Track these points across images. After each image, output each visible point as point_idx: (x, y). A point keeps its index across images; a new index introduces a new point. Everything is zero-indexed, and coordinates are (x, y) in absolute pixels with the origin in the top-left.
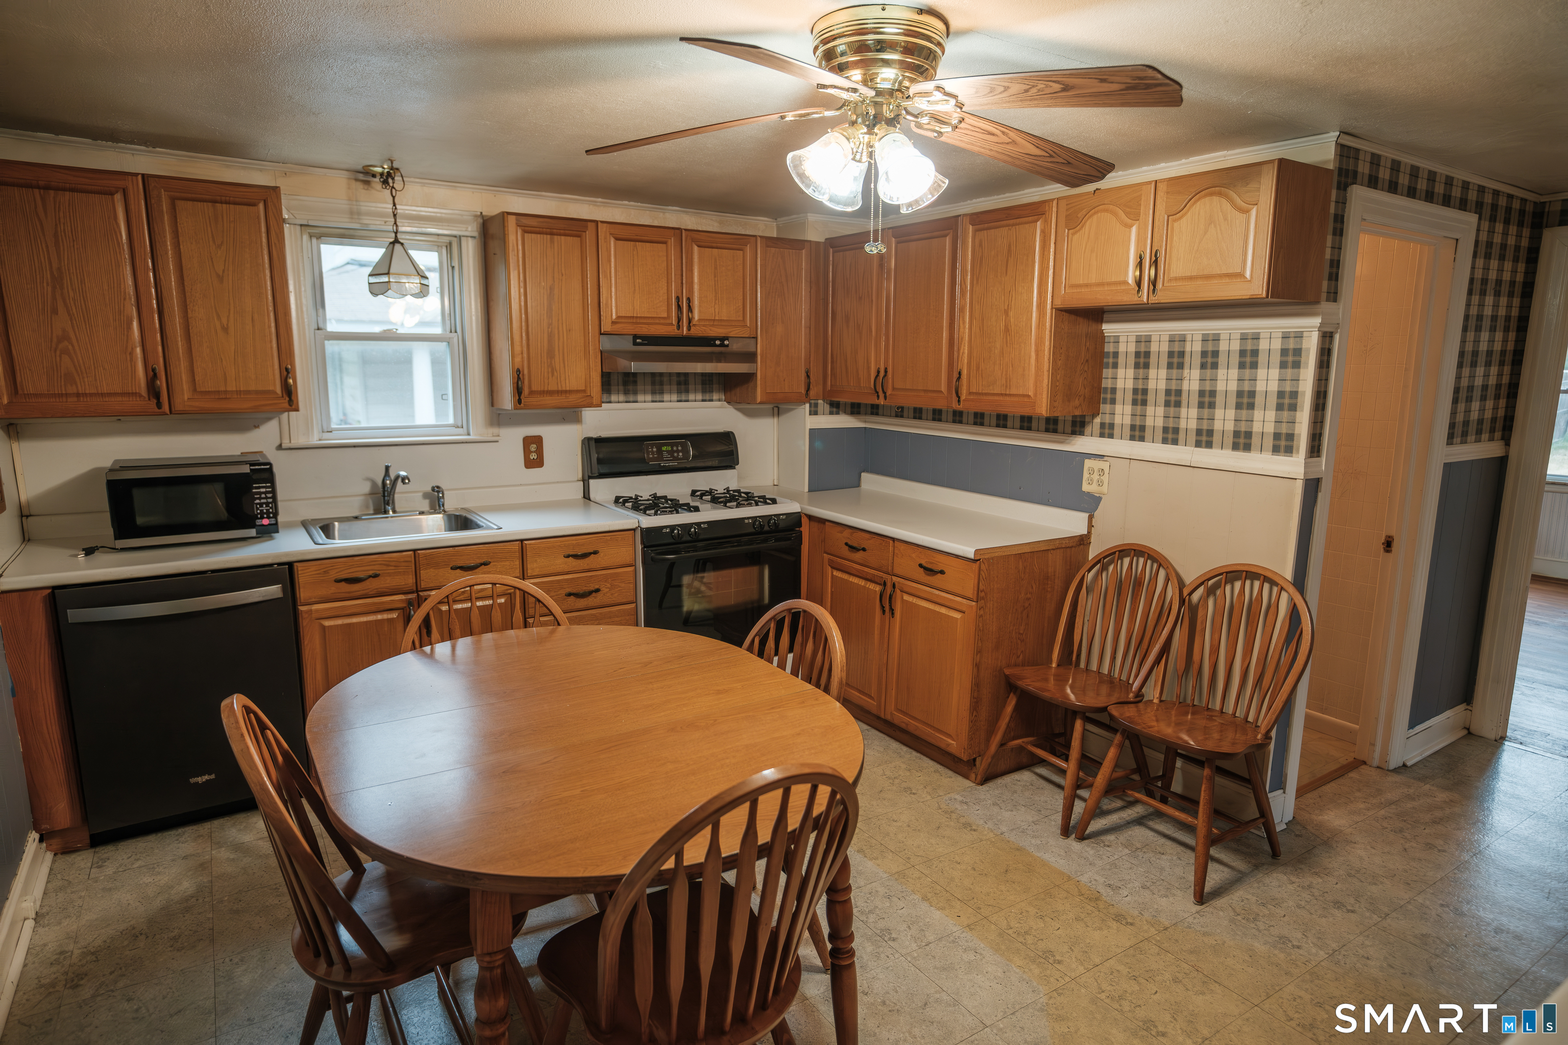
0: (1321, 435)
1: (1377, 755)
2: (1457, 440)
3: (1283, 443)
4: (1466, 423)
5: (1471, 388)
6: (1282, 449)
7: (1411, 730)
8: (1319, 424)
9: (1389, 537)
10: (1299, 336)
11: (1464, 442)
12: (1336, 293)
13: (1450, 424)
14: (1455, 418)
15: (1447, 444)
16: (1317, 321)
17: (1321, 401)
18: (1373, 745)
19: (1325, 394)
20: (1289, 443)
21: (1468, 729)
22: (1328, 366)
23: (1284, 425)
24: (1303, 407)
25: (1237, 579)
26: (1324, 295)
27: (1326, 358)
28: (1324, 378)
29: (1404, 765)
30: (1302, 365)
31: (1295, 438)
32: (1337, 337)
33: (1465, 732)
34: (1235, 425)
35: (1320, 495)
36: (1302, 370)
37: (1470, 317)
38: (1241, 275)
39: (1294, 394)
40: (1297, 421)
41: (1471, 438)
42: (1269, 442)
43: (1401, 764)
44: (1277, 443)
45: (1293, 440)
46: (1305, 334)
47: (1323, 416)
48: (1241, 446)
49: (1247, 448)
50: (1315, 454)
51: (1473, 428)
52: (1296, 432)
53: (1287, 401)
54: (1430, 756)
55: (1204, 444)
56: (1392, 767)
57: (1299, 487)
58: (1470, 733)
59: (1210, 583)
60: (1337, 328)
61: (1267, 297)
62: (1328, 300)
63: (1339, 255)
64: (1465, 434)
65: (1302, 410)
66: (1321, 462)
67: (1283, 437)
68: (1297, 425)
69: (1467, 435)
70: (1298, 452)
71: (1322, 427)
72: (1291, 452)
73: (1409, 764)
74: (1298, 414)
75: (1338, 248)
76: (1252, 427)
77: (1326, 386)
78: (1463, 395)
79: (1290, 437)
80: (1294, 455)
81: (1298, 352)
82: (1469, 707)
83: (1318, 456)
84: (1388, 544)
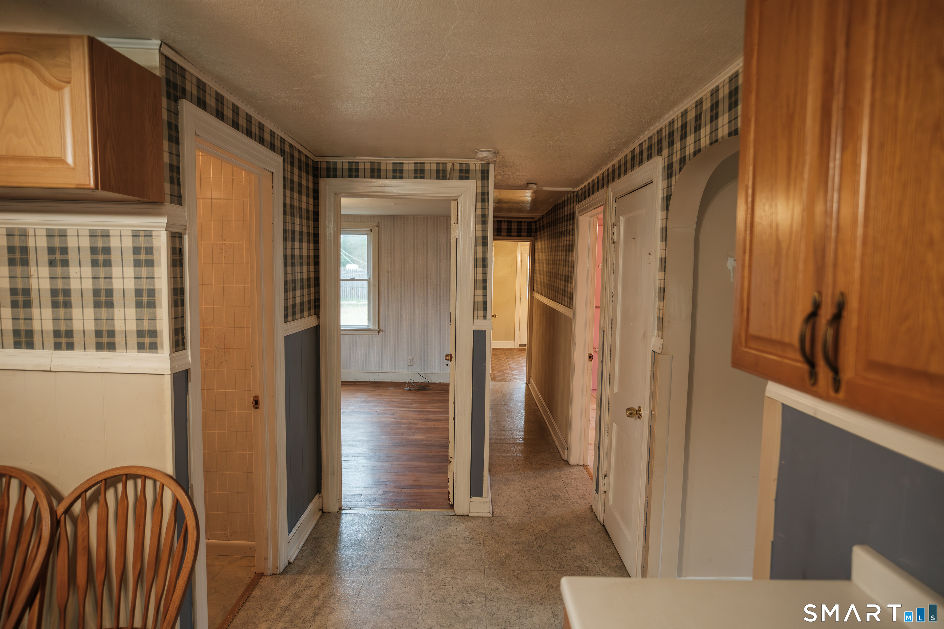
0: (183, 329)
1: (270, 566)
2: (290, 318)
3: (147, 340)
4: (294, 306)
5: (294, 281)
6: (147, 346)
7: (290, 534)
8: (180, 319)
9: (256, 397)
10: (149, 235)
11: (294, 319)
12: (180, 197)
13: (285, 307)
14: (287, 303)
15: (285, 322)
16: (162, 221)
17: (179, 297)
18: (266, 559)
19: (182, 290)
20: (153, 340)
21: (322, 510)
22: (181, 265)
23: (146, 322)
24: (161, 304)
25: (119, 482)
26: (168, 198)
27: (178, 257)
28: (179, 276)
29: (290, 563)
30: (155, 264)
31: (158, 334)
32: (186, 238)
33: (320, 513)
34: (96, 325)
35: (190, 385)
36: (156, 269)
37: (287, 231)
38: (61, 161)
39: (152, 292)
40: (158, 317)
41: (298, 316)
42: (133, 340)
43: (287, 563)
44: (141, 340)
45: (156, 336)
46: (154, 233)
47: (183, 312)
48: (105, 346)
49: (112, 347)
50: (181, 348)
51: (298, 308)
52: (158, 329)
53: (145, 299)
54: (304, 545)
55: (64, 346)
56: (281, 570)
57: (167, 383)
58: (323, 512)
59: (88, 494)
60: (185, 229)
61: (97, 187)
62: (172, 202)
63: (178, 161)
64: (294, 313)
65: (161, 308)
66: (188, 353)
67: (146, 334)
68: (158, 321)
69: (295, 314)
70: (162, 348)
71: (183, 322)
72: (156, 348)
73: (292, 561)
74: (158, 310)
75: (176, 154)
76: (114, 326)
77: (182, 283)
78: (290, 286)
79: (153, 333)
80: (159, 351)
81: (149, 250)
82: (321, 495)
83: (184, 349)
84: (256, 403)
